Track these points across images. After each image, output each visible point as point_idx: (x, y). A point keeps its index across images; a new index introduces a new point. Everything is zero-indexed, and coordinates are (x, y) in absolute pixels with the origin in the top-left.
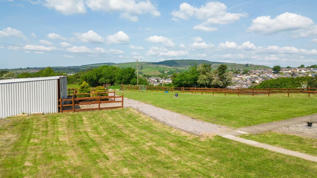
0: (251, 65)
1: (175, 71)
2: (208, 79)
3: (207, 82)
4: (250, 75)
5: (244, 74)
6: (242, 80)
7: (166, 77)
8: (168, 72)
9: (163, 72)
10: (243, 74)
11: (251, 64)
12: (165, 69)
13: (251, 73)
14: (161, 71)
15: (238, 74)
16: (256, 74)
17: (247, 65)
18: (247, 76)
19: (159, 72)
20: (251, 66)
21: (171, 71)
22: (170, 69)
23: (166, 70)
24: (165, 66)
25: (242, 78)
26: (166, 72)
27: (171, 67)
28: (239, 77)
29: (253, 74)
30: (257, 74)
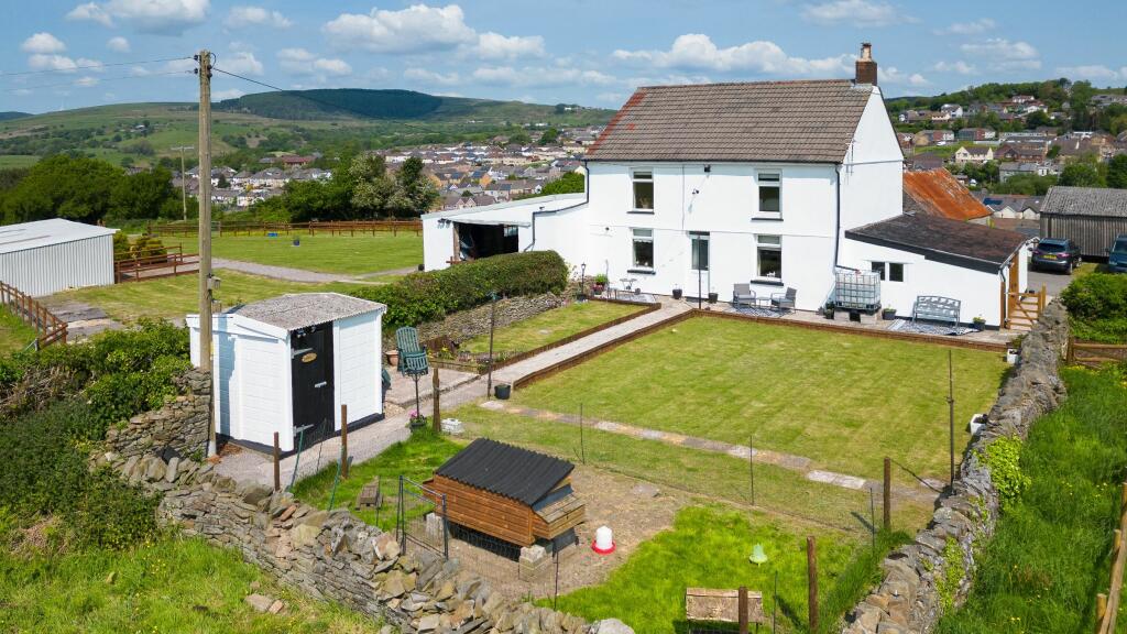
0: (575, 110)
1: (291, 134)
2: (380, 193)
3: (377, 201)
4: (564, 148)
5: (543, 145)
6: (535, 166)
7: (257, 163)
8: (262, 143)
9: (241, 142)
10: (543, 142)
11: (573, 106)
12: (248, 129)
13: (569, 140)
14: (232, 137)
15: (523, 145)
16: (584, 142)
17: (560, 109)
18: (553, 153)
19: (224, 144)
20: (573, 112)
21: (272, 136)
22: (272, 130)
23: (253, 135)
24: (246, 118)
25: (537, 159)
26: (253, 143)
27: (276, 122)
28: (527, 154)
29: (572, 145)
30: (587, 143)
